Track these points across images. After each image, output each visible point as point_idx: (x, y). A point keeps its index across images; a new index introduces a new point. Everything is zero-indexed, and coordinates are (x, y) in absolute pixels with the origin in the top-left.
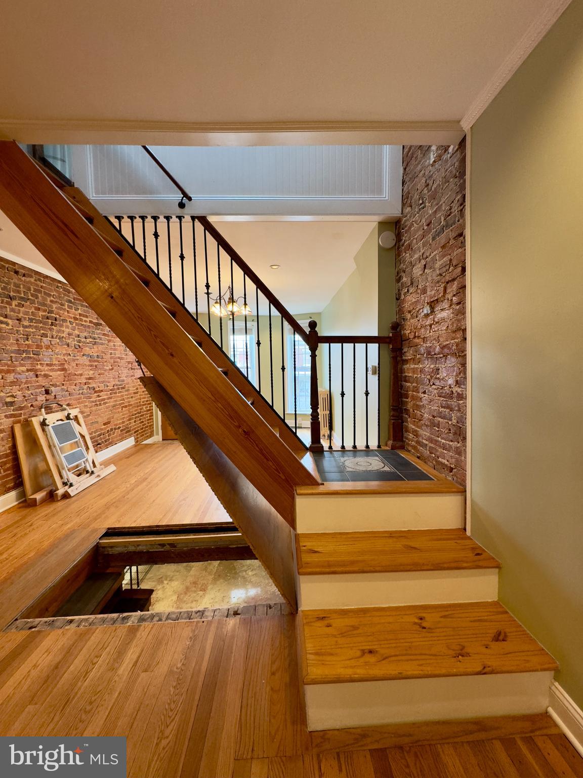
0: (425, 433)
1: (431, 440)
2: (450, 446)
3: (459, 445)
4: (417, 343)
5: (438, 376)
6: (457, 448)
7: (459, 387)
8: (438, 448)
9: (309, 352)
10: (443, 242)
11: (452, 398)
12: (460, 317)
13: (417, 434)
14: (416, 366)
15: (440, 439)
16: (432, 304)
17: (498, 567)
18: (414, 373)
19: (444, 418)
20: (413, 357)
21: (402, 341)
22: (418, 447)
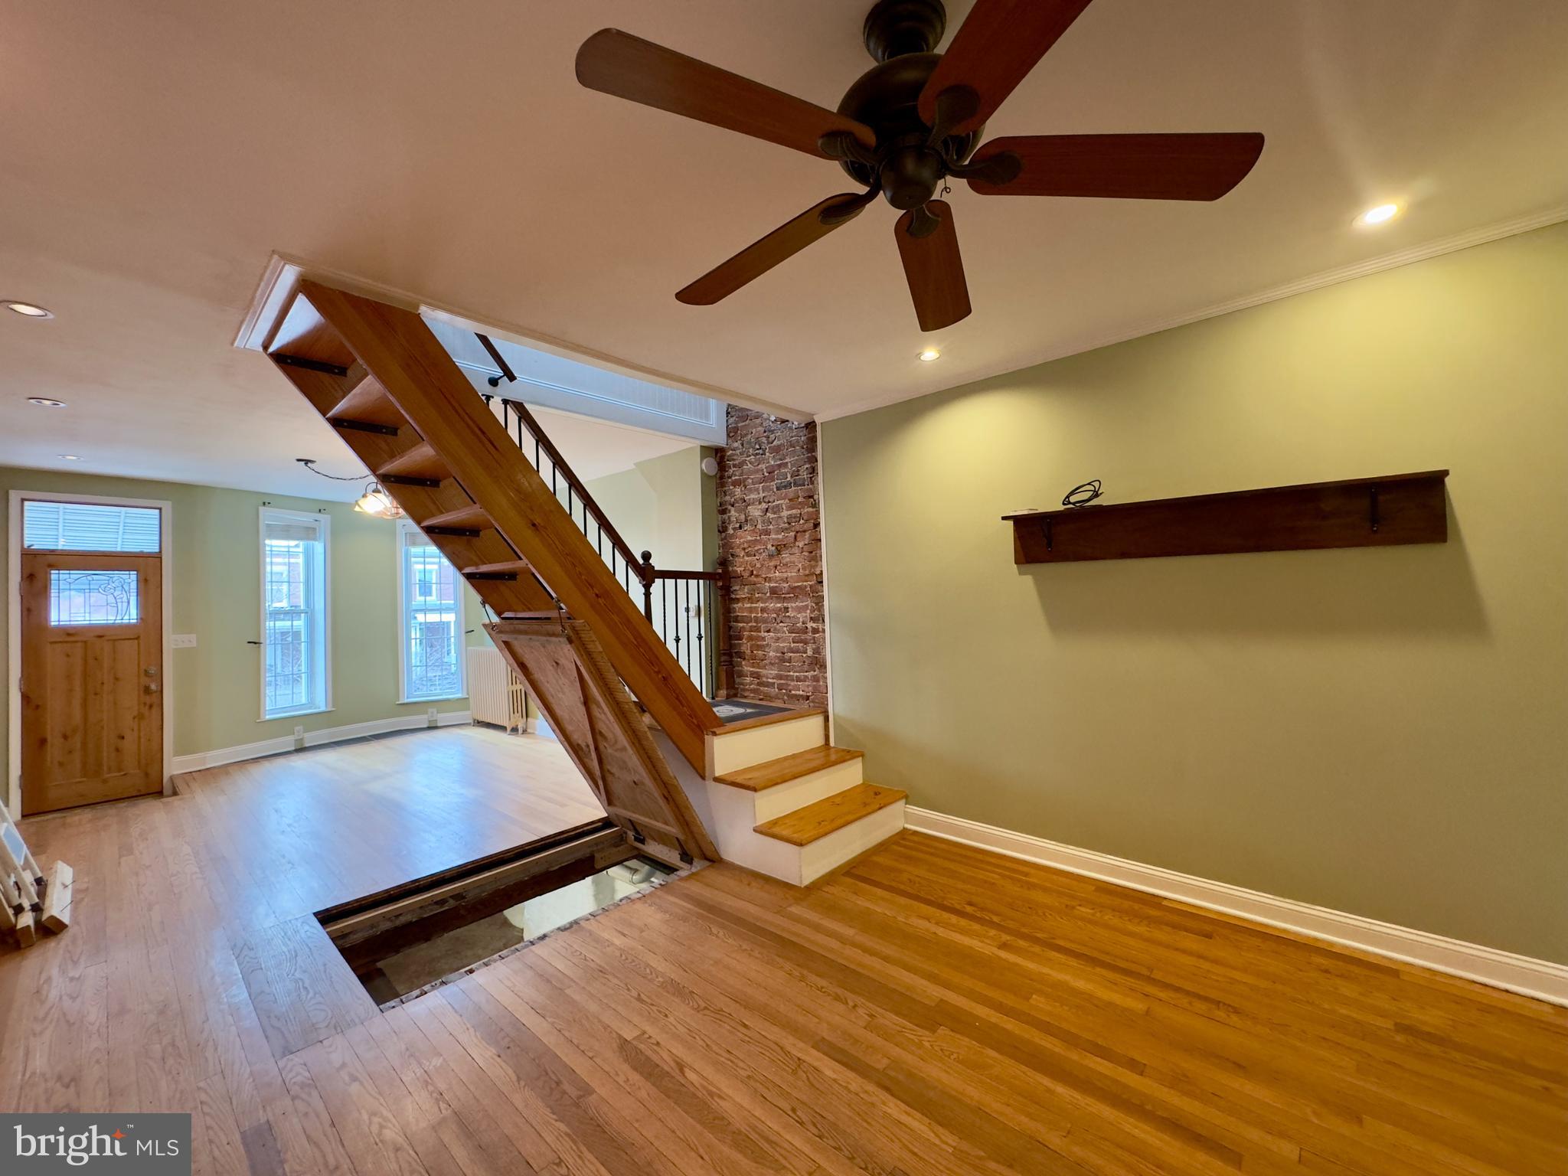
0: (770, 673)
1: (780, 677)
2: (806, 677)
3: (816, 673)
4: (755, 581)
5: (787, 614)
6: (814, 676)
7: (814, 623)
8: (789, 682)
9: (643, 590)
10: (791, 495)
11: (806, 633)
12: (813, 563)
13: (759, 675)
14: (755, 605)
15: (791, 673)
16: (780, 548)
17: (862, 755)
18: (751, 612)
19: (797, 651)
20: (750, 596)
21: (730, 578)
22: (761, 688)
